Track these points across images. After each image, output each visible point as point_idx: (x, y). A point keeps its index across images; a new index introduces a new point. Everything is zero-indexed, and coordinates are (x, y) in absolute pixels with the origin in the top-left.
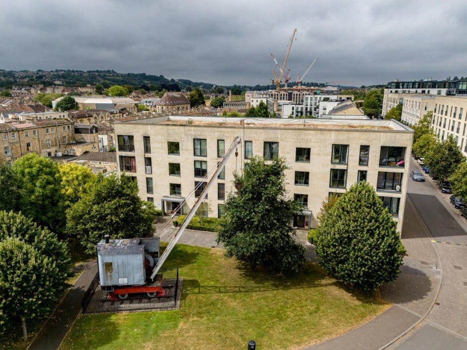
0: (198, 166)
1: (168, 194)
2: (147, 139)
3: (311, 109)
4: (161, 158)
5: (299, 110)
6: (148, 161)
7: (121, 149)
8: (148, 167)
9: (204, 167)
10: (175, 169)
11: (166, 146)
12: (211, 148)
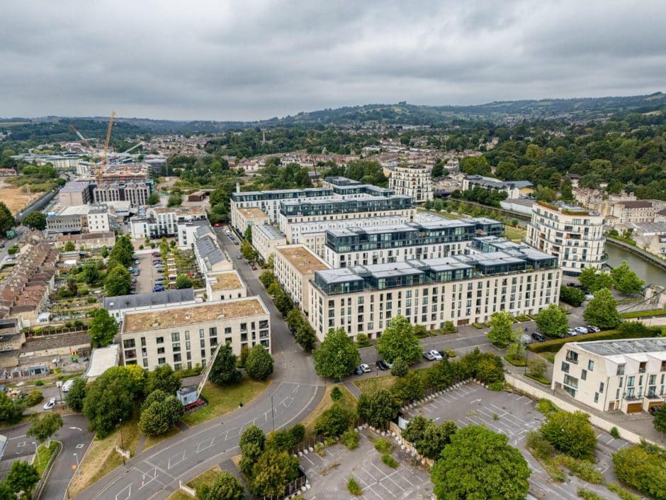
0: (175, 346)
1: (158, 364)
2: (143, 339)
3: (165, 226)
4: (152, 346)
5: (153, 228)
6: (144, 350)
7: (125, 347)
8: (145, 353)
9: (178, 346)
10: (161, 350)
11: (155, 340)
12: (182, 337)
